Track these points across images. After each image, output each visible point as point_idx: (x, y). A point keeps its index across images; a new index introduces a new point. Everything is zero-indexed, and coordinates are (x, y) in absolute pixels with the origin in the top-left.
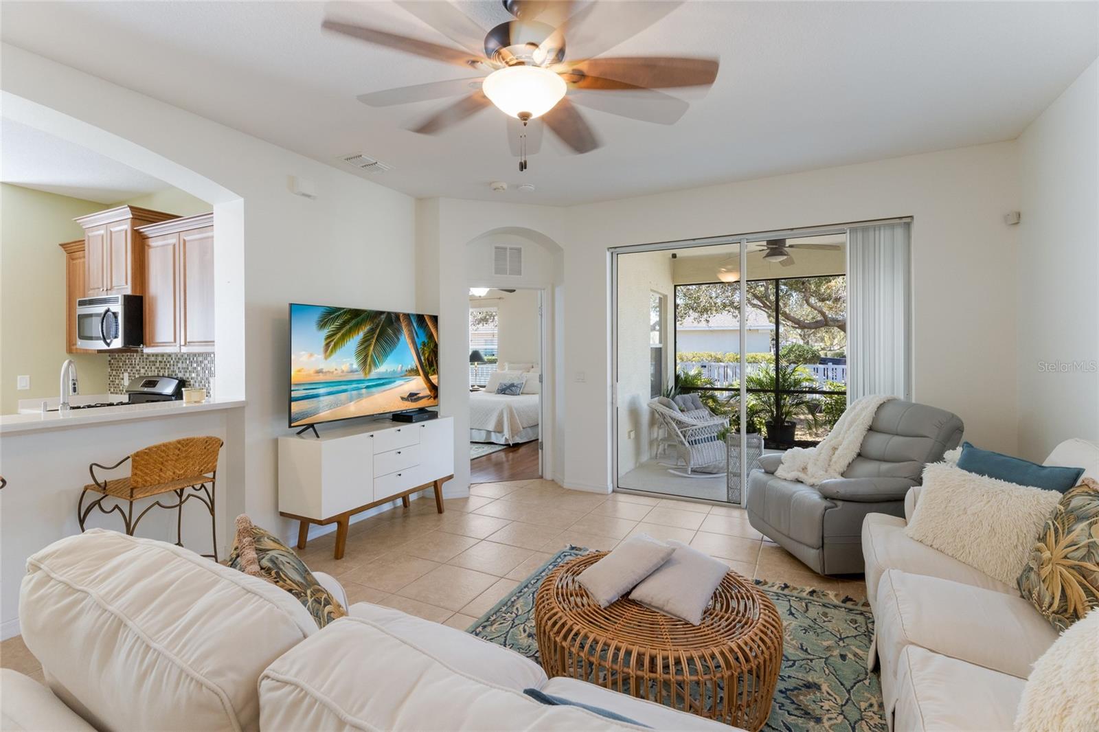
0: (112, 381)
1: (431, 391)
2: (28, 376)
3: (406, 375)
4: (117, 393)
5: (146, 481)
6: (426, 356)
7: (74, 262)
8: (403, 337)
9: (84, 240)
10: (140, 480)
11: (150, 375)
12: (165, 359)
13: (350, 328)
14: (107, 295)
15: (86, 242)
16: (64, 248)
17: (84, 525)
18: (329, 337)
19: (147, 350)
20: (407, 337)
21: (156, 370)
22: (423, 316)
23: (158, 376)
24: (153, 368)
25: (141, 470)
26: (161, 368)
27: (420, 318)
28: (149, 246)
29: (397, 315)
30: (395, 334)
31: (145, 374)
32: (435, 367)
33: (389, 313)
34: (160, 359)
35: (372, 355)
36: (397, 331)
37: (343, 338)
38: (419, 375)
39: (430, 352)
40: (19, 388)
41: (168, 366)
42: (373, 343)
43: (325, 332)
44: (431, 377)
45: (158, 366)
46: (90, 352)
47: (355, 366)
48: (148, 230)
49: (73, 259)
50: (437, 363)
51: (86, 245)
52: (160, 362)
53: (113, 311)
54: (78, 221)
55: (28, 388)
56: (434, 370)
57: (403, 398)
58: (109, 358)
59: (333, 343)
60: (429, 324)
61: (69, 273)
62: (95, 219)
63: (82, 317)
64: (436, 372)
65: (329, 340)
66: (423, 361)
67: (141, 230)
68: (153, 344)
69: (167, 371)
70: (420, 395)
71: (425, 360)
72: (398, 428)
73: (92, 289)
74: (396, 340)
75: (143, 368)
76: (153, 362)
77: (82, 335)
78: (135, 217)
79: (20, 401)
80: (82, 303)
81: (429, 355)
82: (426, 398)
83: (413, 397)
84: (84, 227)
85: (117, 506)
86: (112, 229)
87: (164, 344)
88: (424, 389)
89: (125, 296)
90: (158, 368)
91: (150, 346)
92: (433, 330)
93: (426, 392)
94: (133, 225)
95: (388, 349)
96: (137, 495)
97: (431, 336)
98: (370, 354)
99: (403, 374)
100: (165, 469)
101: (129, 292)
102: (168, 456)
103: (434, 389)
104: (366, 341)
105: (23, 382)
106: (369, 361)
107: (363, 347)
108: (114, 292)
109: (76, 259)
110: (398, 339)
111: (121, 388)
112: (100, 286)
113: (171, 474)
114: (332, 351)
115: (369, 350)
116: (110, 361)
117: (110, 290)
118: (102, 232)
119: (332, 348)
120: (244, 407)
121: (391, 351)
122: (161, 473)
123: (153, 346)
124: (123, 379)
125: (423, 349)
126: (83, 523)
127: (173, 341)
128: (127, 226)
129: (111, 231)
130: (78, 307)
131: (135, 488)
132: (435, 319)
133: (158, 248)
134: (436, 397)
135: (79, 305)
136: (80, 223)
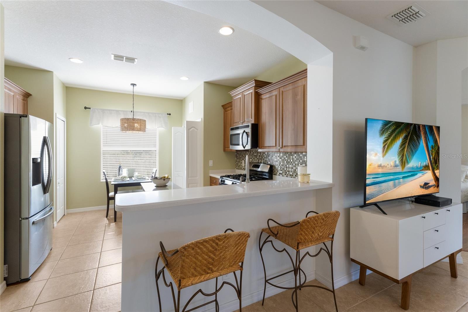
0: (237, 164)
1: (435, 182)
2: (212, 161)
3: (423, 170)
4: (239, 169)
5: (305, 239)
6: (434, 156)
7: (227, 112)
8: (422, 142)
9: (232, 102)
10: (303, 238)
11: (254, 162)
12: (262, 155)
13: (395, 135)
14: (242, 125)
15: (233, 102)
16: (223, 107)
17: (261, 252)
18: (385, 141)
19: (260, 150)
20: (423, 142)
21: (257, 160)
22: (432, 126)
23: (258, 163)
24: (256, 158)
25: (304, 232)
26: (260, 159)
27: (431, 127)
28: (261, 98)
29: (419, 126)
30: (418, 140)
31: (252, 161)
32: (438, 164)
33: (415, 125)
34: (259, 154)
35: (406, 155)
36: (419, 137)
37: (391, 143)
38: (430, 170)
39: (435, 153)
40: (210, 166)
41: (263, 158)
42: (407, 146)
43: (383, 138)
44: (436, 172)
45: (258, 158)
46: (233, 151)
47: (398, 162)
48: (260, 91)
49: (226, 111)
50: (439, 161)
51: (233, 104)
52: (259, 156)
53: (246, 132)
54: (230, 94)
55: (212, 165)
56: (437, 166)
57: (421, 186)
58: (236, 154)
59: (387, 146)
60: (435, 132)
61: (224, 117)
62: (238, 91)
63: (232, 135)
64: (438, 168)
65: (385, 144)
66: (432, 160)
67: (259, 91)
68: (263, 147)
69: (262, 160)
70: (430, 185)
71: (433, 159)
72: (436, 211)
73: (235, 123)
74: (418, 144)
75: (251, 158)
76: (256, 156)
77: (232, 143)
78: (256, 85)
79: (210, 171)
80: (232, 129)
81: (435, 155)
82: (433, 187)
83: (426, 186)
84: (232, 96)
85: (285, 249)
86: (245, 94)
87: (269, 147)
88: (432, 180)
89: (252, 124)
90: (258, 159)
91: (261, 148)
92: (437, 137)
93: (433, 183)
94: (255, 89)
95: (414, 151)
96: (300, 247)
97: (436, 142)
98: (405, 154)
99: (421, 169)
100: (315, 232)
101: (253, 122)
102: (317, 223)
103: (437, 179)
104: (403, 144)
105: (211, 163)
106: (404, 159)
107: (402, 148)
108: (245, 123)
109: (227, 111)
110: (419, 143)
111: (241, 167)
112: (239, 121)
113: (317, 235)
114: (386, 152)
115: (404, 151)
116: (236, 155)
117: (244, 122)
118: (240, 96)
119: (386, 149)
120: (331, 188)
121: (416, 152)
122: (313, 235)
123: (263, 148)
124: (242, 163)
125: (432, 150)
126: (261, 251)
127: (275, 145)
128: (252, 91)
129: (244, 95)
130: (230, 131)
131: (300, 243)
132: (438, 128)
133: (267, 99)
134: (438, 186)
135: (231, 130)
136: (231, 94)
